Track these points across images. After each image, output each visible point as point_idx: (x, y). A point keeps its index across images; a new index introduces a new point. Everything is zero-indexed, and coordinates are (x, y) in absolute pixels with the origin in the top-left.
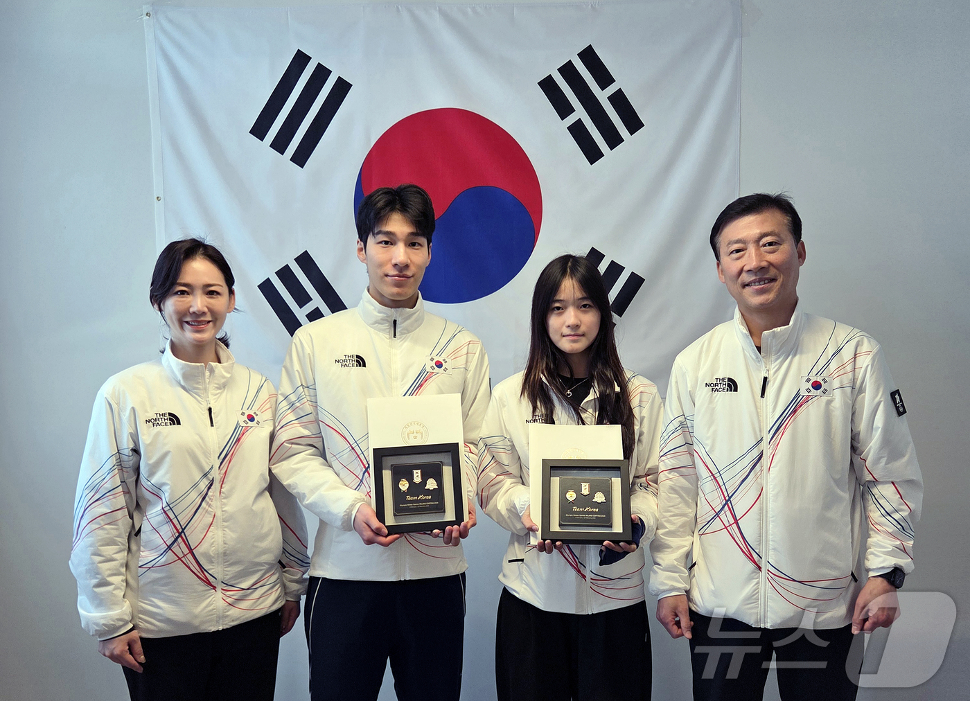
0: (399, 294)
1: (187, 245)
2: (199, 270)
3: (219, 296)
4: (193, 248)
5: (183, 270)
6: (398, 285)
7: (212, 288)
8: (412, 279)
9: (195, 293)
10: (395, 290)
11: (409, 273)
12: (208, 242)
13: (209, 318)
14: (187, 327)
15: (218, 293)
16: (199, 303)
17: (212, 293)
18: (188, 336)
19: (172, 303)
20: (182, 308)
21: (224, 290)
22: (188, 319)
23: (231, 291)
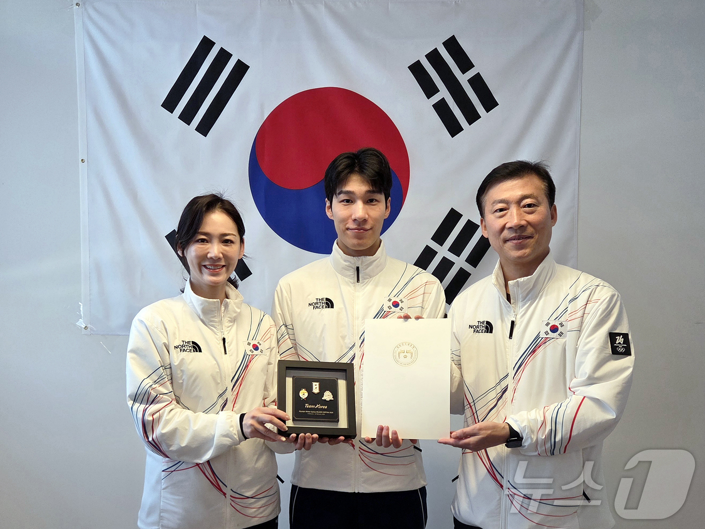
0: (359, 245)
1: (208, 200)
2: (217, 221)
3: (232, 244)
4: (214, 202)
5: (204, 221)
6: (359, 237)
7: (228, 238)
8: (370, 232)
9: (213, 241)
10: (355, 241)
11: (368, 227)
12: (226, 197)
13: (223, 263)
14: (204, 270)
15: (232, 242)
16: (215, 250)
17: (227, 242)
18: (207, 278)
19: (193, 251)
20: (202, 253)
21: (237, 239)
22: (207, 263)
23: (242, 241)
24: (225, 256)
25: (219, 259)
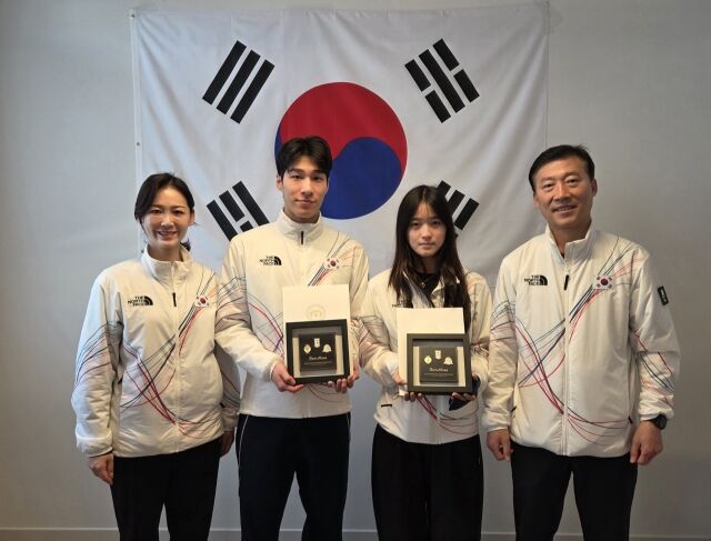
0: (305, 214)
1: (161, 178)
2: (169, 196)
4: (166, 180)
5: (157, 196)
6: (305, 207)
7: (178, 209)
8: (315, 204)
9: (165, 212)
10: (303, 211)
13: (174, 230)
14: (159, 235)
15: (182, 213)
16: (167, 219)
17: (177, 213)
18: (161, 242)
19: (148, 219)
20: (155, 222)
21: (187, 210)
22: (160, 230)
23: (192, 212)
24: (176, 224)
25: (171, 227)
